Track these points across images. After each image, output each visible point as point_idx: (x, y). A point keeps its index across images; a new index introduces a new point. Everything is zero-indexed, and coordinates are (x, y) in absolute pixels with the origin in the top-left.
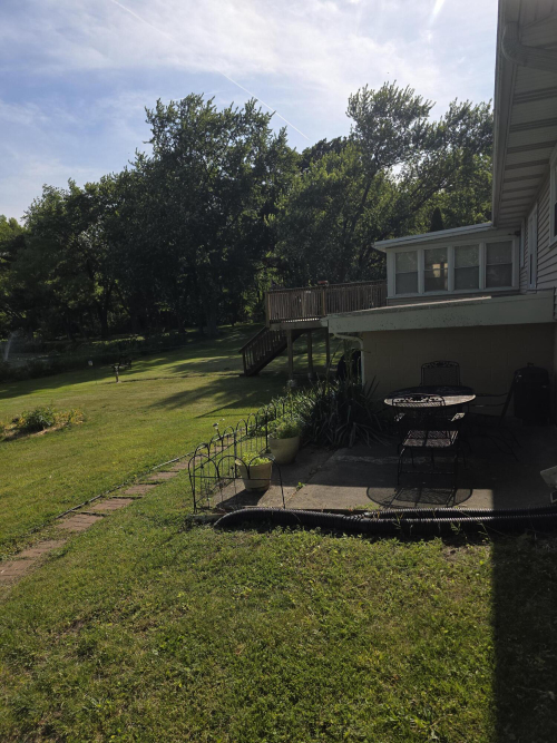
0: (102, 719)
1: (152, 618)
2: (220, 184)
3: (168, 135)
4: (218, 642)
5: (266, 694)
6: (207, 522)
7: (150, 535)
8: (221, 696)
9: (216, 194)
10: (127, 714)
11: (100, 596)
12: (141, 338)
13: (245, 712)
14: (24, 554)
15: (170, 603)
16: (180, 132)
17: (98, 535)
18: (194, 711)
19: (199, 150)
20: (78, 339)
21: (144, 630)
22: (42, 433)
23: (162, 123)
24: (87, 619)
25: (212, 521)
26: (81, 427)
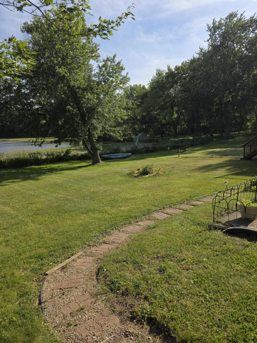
0: (168, 302)
1: (191, 266)
2: (242, 58)
3: (217, 36)
4: (223, 288)
5: (248, 322)
6: (219, 229)
7: (191, 228)
8: (223, 314)
9: (239, 64)
10: (178, 304)
11: (169, 249)
12: (191, 138)
13: (236, 326)
14: (139, 223)
15: (200, 262)
16: (224, 34)
17: (168, 223)
18: (209, 315)
19: (233, 41)
20: (164, 138)
21: (187, 270)
22: (147, 176)
23: (214, 30)
24: (163, 257)
25: (222, 229)
26: (163, 175)
